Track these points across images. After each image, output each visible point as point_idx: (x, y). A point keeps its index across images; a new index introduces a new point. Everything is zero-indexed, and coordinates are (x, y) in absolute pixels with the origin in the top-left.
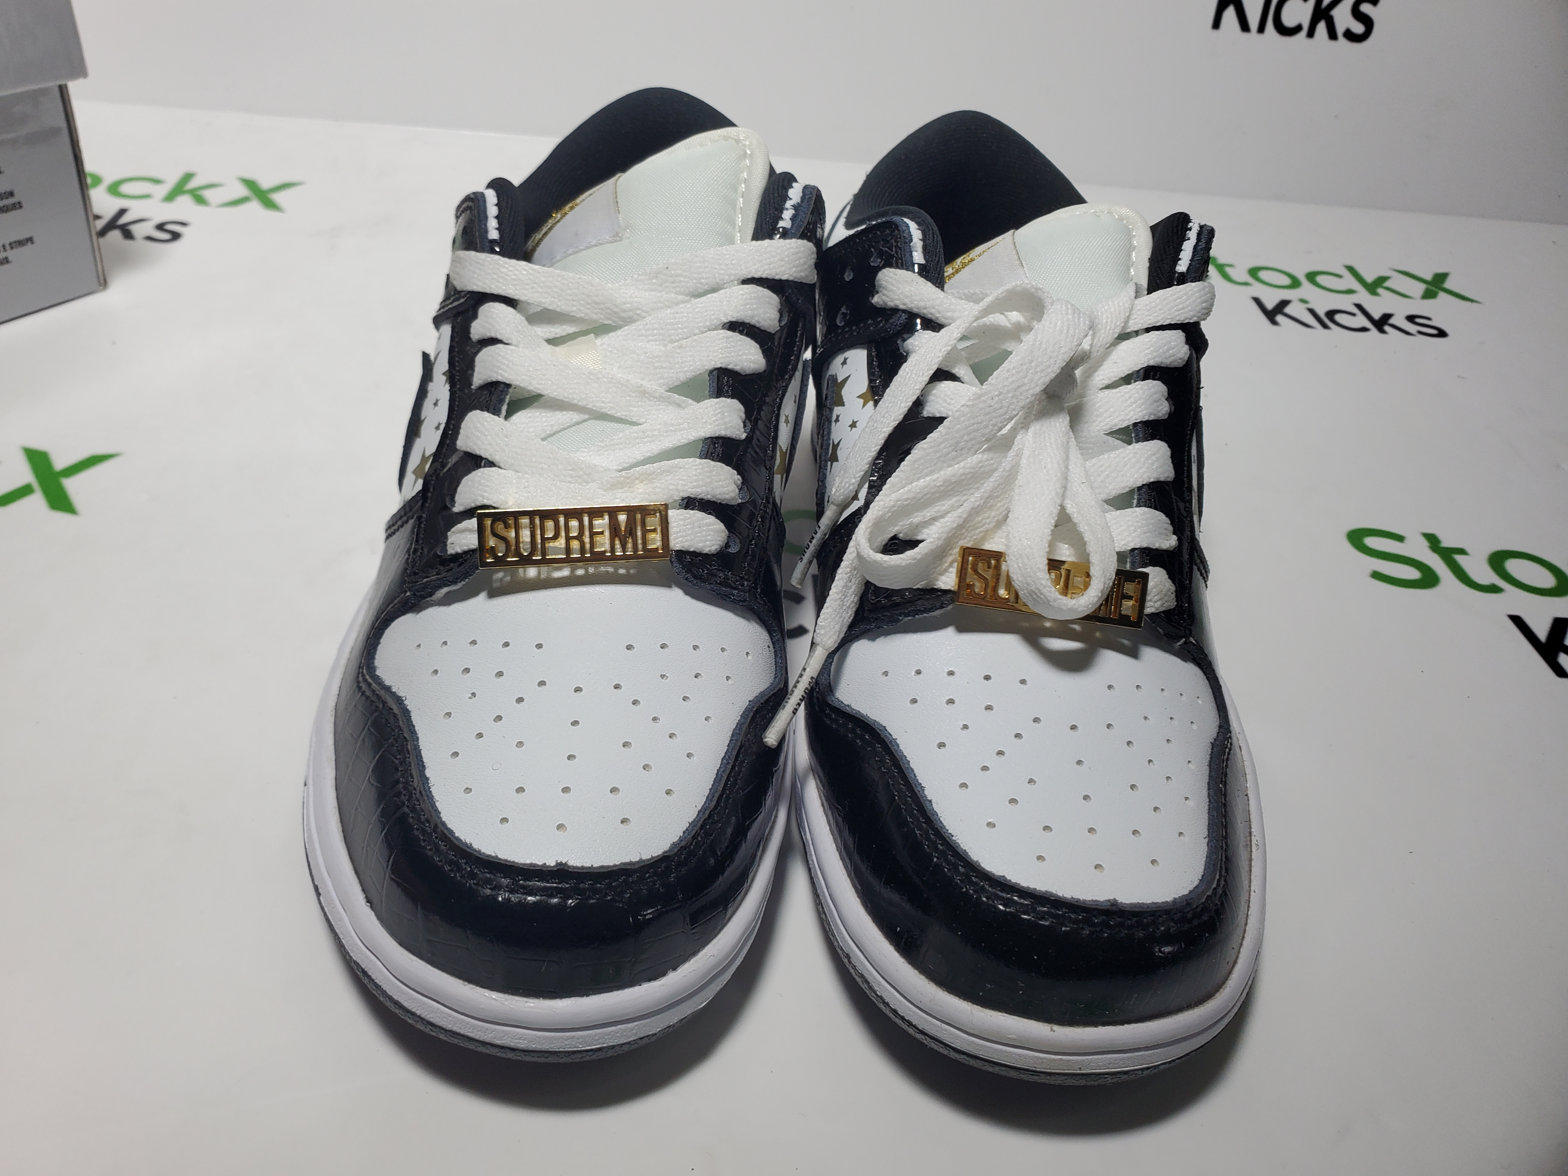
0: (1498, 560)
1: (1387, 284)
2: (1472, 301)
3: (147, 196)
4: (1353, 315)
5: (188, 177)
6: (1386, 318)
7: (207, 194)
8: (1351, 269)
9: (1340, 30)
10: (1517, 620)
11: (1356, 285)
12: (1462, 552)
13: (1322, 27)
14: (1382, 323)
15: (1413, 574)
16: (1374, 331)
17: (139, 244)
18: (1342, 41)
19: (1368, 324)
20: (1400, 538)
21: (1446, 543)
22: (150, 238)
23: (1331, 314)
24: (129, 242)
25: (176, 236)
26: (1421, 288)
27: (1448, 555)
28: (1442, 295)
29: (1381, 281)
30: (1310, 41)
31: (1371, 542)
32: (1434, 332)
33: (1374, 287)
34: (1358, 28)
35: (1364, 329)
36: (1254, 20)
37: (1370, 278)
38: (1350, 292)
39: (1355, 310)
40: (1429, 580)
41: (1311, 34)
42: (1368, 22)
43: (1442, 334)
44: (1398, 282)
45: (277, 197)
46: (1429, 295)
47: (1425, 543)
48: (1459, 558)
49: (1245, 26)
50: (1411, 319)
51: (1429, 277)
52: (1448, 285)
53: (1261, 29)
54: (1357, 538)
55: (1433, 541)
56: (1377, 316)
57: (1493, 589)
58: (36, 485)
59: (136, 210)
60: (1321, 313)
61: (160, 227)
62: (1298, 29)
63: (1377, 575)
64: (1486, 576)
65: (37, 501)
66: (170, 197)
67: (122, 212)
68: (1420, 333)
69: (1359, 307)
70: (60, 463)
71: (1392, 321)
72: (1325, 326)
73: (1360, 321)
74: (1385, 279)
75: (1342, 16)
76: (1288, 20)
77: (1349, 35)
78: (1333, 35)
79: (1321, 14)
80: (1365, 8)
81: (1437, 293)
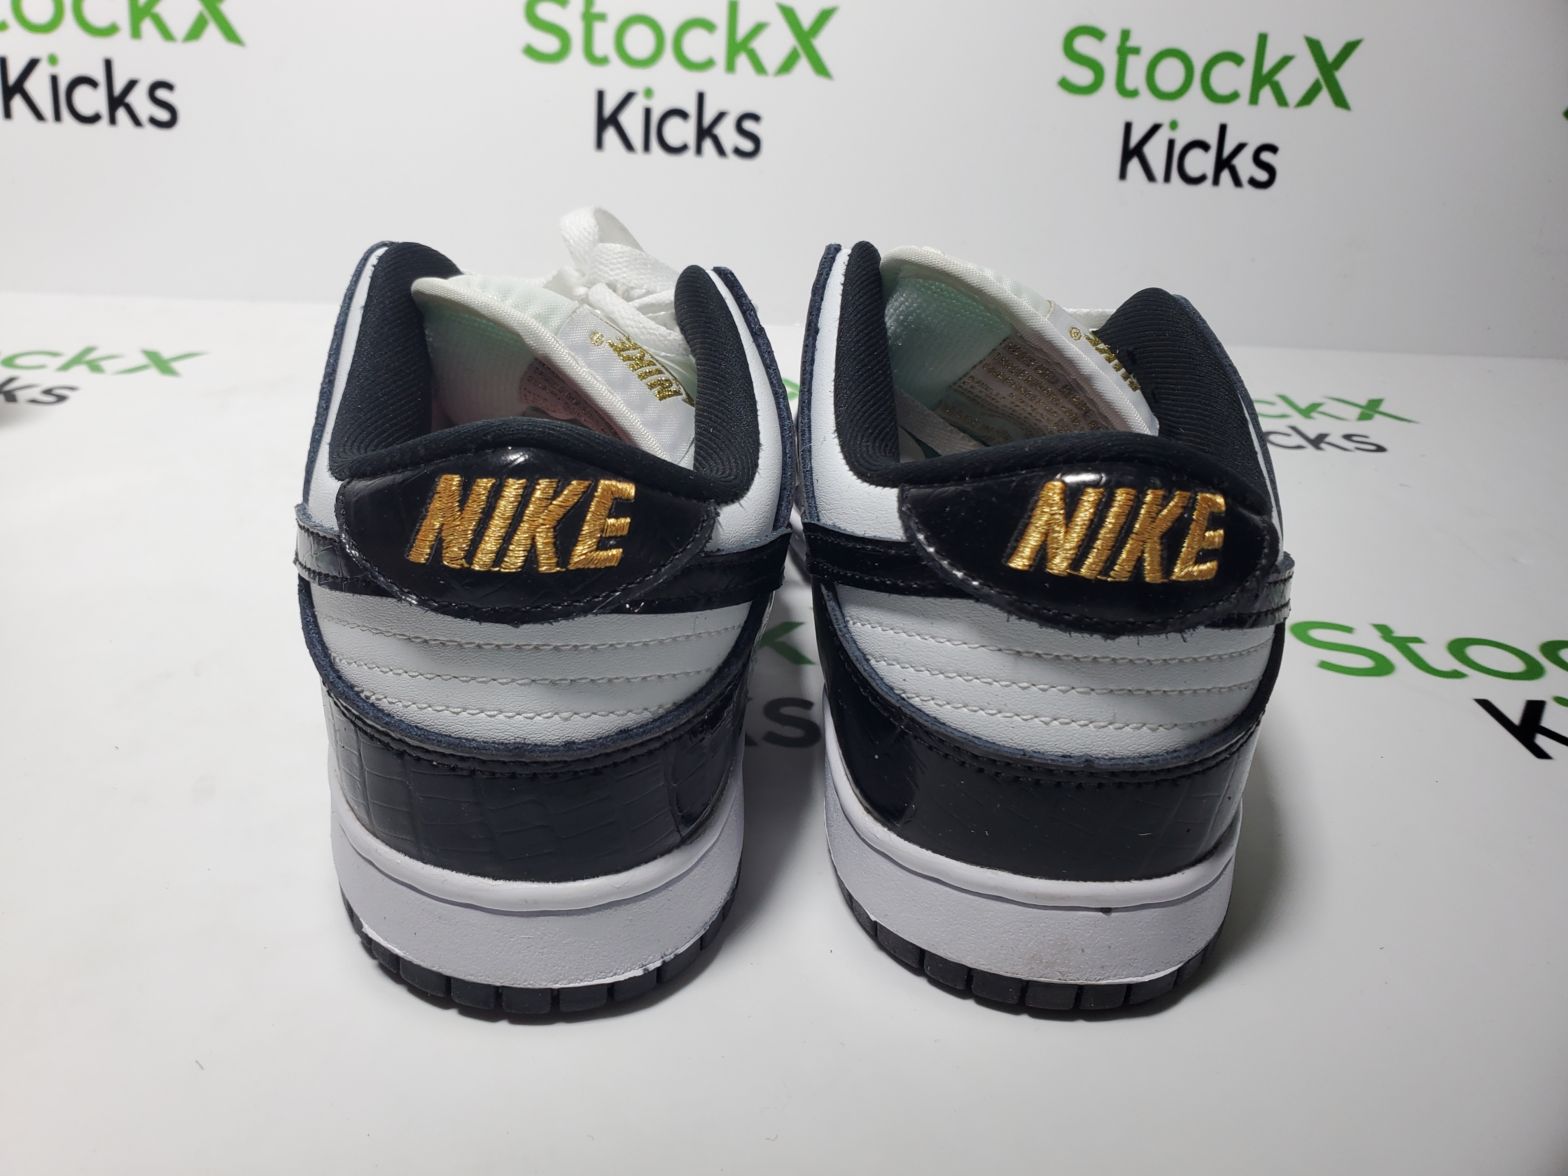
0: (1458, 648)
1: (1321, 409)
2: (1410, 421)
3: (42, 367)
4: (1288, 435)
5: (89, 350)
6: (1322, 437)
7: (104, 364)
8: (1284, 398)
9: (1244, 177)
10: (1486, 704)
11: (1288, 410)
12: (1417, 640)
13: (1225, 175)
14: (1318, 442)
15: (1366, 663)
16: (1310, 449)
17: (21, 405)
18: (1248, 188)
19: (1302, 442)
20: (1349, 630)
21: (1400, 631)
22: (34, 401)
24: (11, 405)
25: (61, 399)
26: (1357, 411)
27: (1403, 644)
28: (1377, 417)
29: (1314, 407)
31: (1317, 635)
32: (1373, 448)
33: (1308, 412)
34: (1262, 176)
35: (1299, 447)
36: (1159, 171)
37: (1303, 405)
38: (1283, 416)
39: (1290, 431)
40: (1383, 667)
41: (1216, 181)
42: (1270, 170)
43: (1380, 449)
44: (1332, 407)
45: (176, 365)
46: (1364, 417)
47: (1376, 634)
48: (1414, 646)
49: (1150, 177)
50: (1348, 437)
51: (1363, 402)
52: (1383, 408)
53: (1167, 178)
54: (1300, 631)
55: (1385, 632)
56: (1312, 435)
57: (1456, 675)
59: (25, 378)
61: (48, 392)
63: (1324, 665)
64: (1446, 662)
66: (65, 367)
67: (11, 380)
68: (1358, 449)
69: (1294, 428)
71: (1328, 440)
73: (1297, 440)
74: (1319, 405)
75: (1244, 165)
76: (1192, 170)
77: (1253, 182)
78: (1237, 182)
79: (1224, 163)
80: (1266, 156)
81: (1372, 415)
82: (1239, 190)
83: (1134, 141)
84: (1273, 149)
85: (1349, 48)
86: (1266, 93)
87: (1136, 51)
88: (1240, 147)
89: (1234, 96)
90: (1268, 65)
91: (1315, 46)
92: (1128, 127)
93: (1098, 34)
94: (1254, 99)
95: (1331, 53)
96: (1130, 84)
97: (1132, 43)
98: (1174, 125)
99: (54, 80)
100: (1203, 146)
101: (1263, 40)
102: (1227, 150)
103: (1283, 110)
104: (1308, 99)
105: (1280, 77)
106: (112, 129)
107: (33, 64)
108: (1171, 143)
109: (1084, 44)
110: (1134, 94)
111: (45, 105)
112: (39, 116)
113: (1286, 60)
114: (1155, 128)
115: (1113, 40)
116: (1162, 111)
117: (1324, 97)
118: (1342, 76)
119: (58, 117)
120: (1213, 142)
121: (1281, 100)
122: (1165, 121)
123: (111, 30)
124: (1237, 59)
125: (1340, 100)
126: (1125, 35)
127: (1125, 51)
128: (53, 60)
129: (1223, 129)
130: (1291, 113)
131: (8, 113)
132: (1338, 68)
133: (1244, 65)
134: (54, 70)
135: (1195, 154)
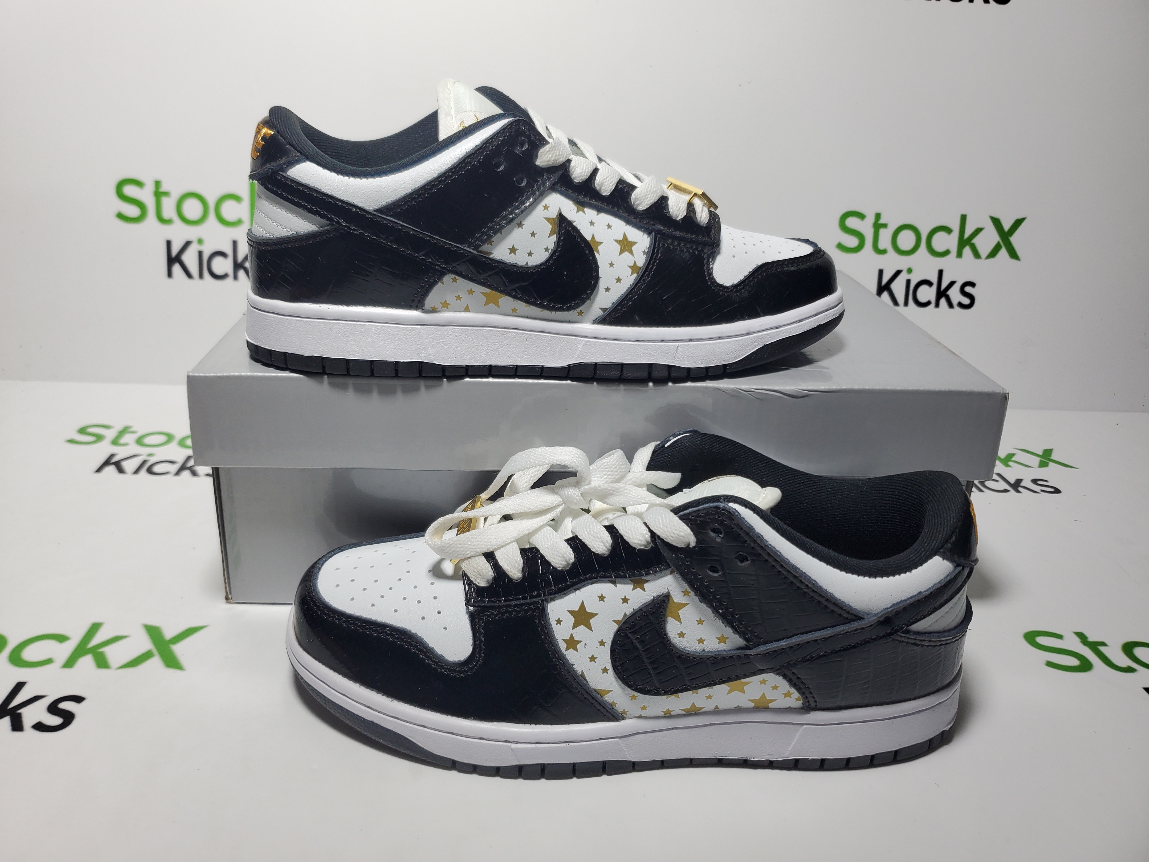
0: (1129, 648)
1: (1014, 459)
2: (1071, 467)
4: (997, 481)
6: (1019, 482)
9: (955, 302)
12: (1103, 644)
13: (943, 301)
14: (1017, 485)
15: (1074, 662)
16: (1012, 492)
18: (957, 309)
19: (1008, 487)
20: (1060, 637)
21: (1091, 639)
24: (196, 479)
26: (1038, 459)
27: (1095, 646)
28: (1051, 464)
29: (1009, 456)
30: (937, 309)
31: (1041, 640)
32: (1052, 490)
33: (1006, 461)
34: (966, 301)
35: (1006, 491)
36: (901, 299)
37: (1002, 456)
39: (997, 478)
40: (1085, 666)
41: (937, 305)
42: (971, 297)
43: (1057, 491)
44: (1021, 457)
46: (1043, 464)
47: (1077, 640)
48: (1102, 648)
49: (896, 303)
50: (1035, 481)
51: (1040, 453)
52: (1053, 457)
53: (906, 304)
54: (1031, 637)
55: (1082, 637)
56: (1012, 481)
57: (1129, 670)
58: (155, 651)
62: (928, 303)
63: (1050, 664)
64: (1124, 661)
65: (156, 662)
68: (1042, 491)
69: (1000, 475)
70: (169, 634)
71: (1022, 484)
72: (981, 491)
73: (1003, 485)
74: (1013, 455)
75: (955, 294)
76: (922, 299)
77: (961, 305)
78: (950, 305)
79: (942, 294)
80: (968, 289)
81: (1048, 463)
82: (951, 310)
83: (885, 280)
84: (972, 284)
85: (1018, 223)
86: (967, 250)
87: (885, 226)
88: (952, 284)
89: (947, 253)
90: (967, 233)
91: (996, 222)
92: (881, 272)
93: (861, 216)
94: (959, 255)
95: (1007, 226)
96: (881, 246)
97: (882, 221)
98: (910, 271)
99: (200, 253)
100: (929, 283)
101: (964, 218)
102: (944, 285)
103: (978, 261)
104: (993, 254)
105: (975, 241)
106: (235, 283)
107: (188, 244)
108: (908, 282)
109: (852, 222)
110: (884, 252)
111: (193, 268)
112: (189, 275)
113: (978, 231)
114: (898, 273)
115: (870, 220)
116: (902, 262)
117: (1003, 252)
119: (201, 276)
120: (934, 280)
121: (977, 255)
122: (904, 267)
123: (238, 222)
124: (948, 230)
125: (1013, 254)
126: (878, 216)
127: (878, 226)
128: (200, 241)
129: (941, 272)
130: (983, 263)
131: (170, 274)
132: (1011, 235)
133: (952, 234)
134: (201, 248)
135: (923, 288)
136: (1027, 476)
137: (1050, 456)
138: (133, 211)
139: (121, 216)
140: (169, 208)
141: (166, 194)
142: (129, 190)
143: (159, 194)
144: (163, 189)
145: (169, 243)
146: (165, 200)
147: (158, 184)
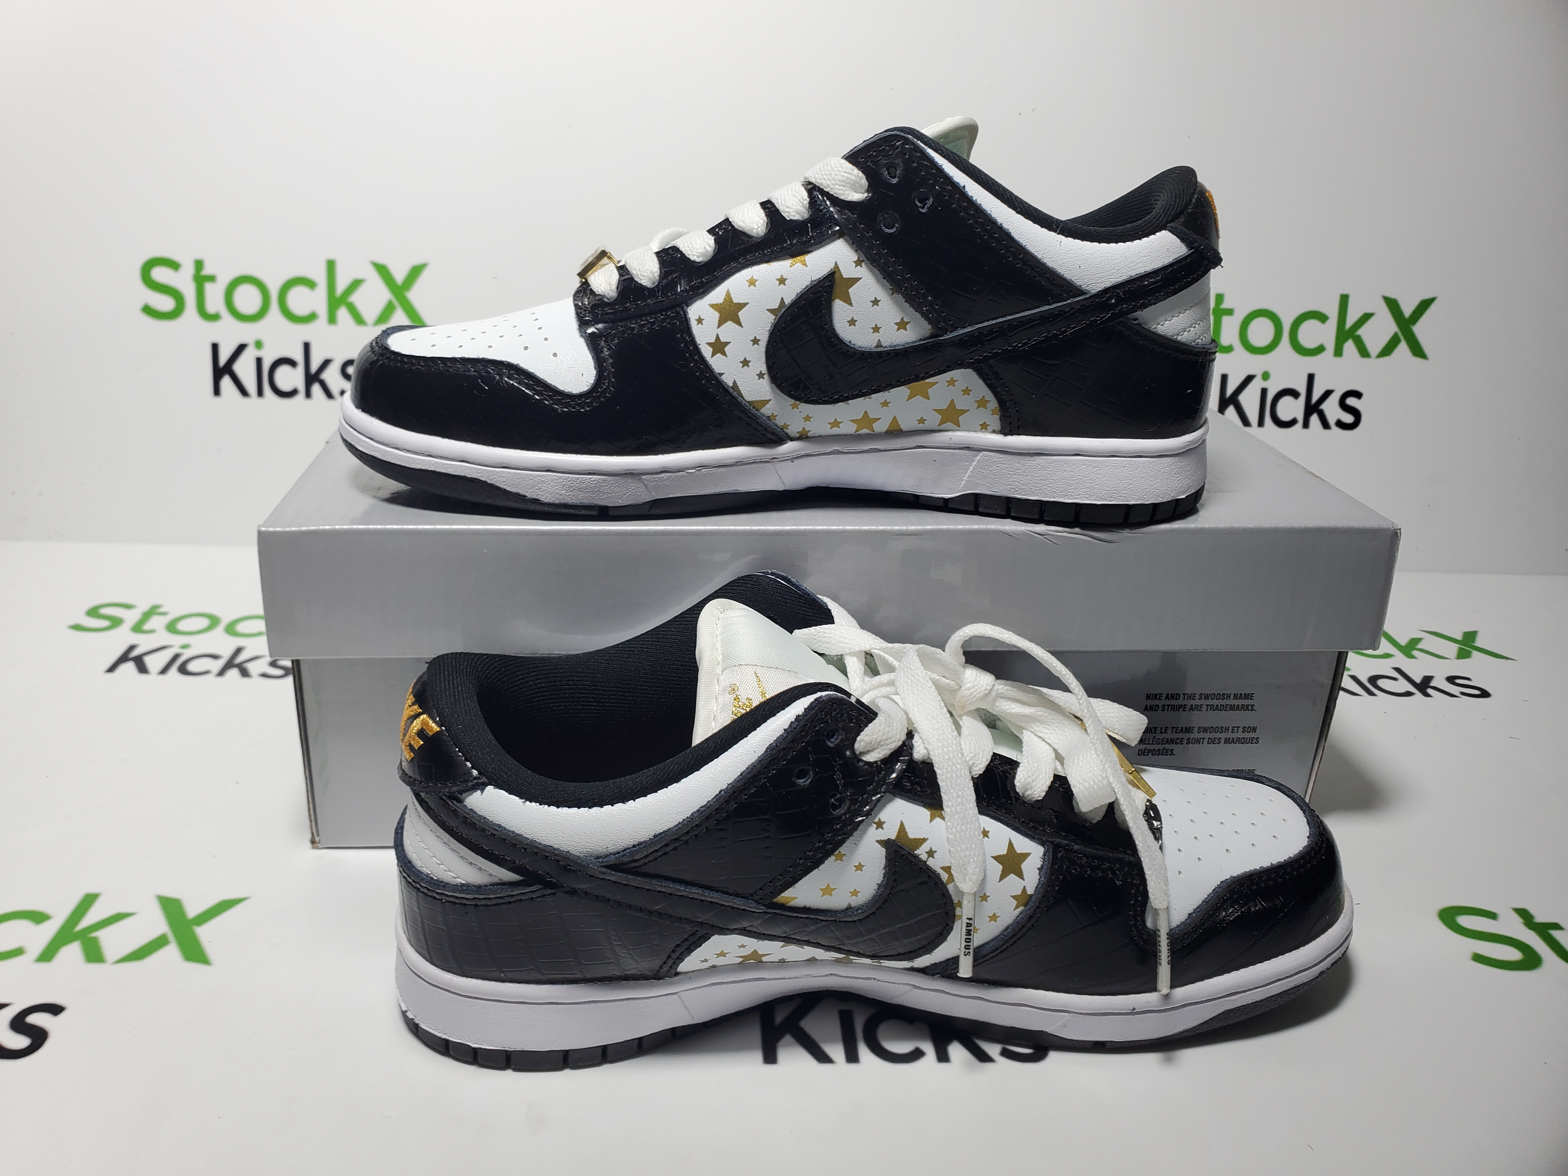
1: (1420, 646)
2: (1507, 658)
4: (1395, 679)
6: (1427, 680)
8: (1385, 634)
9: (1332, 420)
11: (1392, 650)
12: (1557, 926)
13: (1314, 419)
14: (1424, 686)
15: (1514, 955)
16: (1418, 695)
18: (1335, 430)
19: (1412, 689)
20: (1492, 916)
21: (1540, 917)
23: (1373, 680)
24: (246, 680)
25: (288, 672)
26: (1455, 648)
27: (1544, 930)
28: (1476, 654)
29: (1414, 643)
30: (1306, 431)
31: (1465, 921)
32: (1476, 692)
33: (1408, 649)
34: (1349, 419)
35: (1408, 694)
36: (1253, 417)
37: (1403, 642)
38: (1387, 656)
39: (1395, 674)
40: (1530, 961)
41: (1306, 425)
42: (1356, 414)
43: (1485, 694)
44: (1430, 643)
46: (1463, 654)
48: (1555, 933)
49: (1246, 422)
50: (1451, 680)
51: (1459, 637)
52: (1478, 643)
53: (1261, 423)
54: (1449, 917)
55: (1525, 915)
56: (1418, 680)
58: (170, 936)
60: (1364, 681)
61: (271, 663)
62: (1293, 422)
63: (1478, 958)
65: (172, 952)
67: (239, 651)
68: (1463, 694)
69: (1398, 670)
71: (1433, 684)
72: (1371, 694)
73: (1403, 686)
74: (1418, 640)
75: (1332, 409)
76: (1284, 416)
77: (1340, 424)
78: (1326, 425)
79: (1313, 408)
80: (1351, 401)
81: (1470, 652)
82: (1327, 431)
83: (1230, 391)
84: (1358, 395)
85: (1424, 305)
86: (1349, 346)
87: (1230, 312)
88: (1328, 394)
89: (1320, 349)
90: (1350, 322)
91: (1392, 305)
92: (1224, 378)
94: (1338, 352)
95: (1407, 310)
96: (1225, 341)
97: (1226, 306)
98: (1266, 376)
99: (259, 361)
100: (1294, 394)
101: (1344, 300)
102: (1316, 396)
103: (1366, 361)
104: (1388, 350)
105: (1361, 332)
106: (308, 402)
107: (241, 348)
108: (1264, 392)
110: (1229, 350)
111: (249, 382)
112: (244, 392)
113: (1366, 317)
114: (1249, 379)
116: (1254, 364)
117: (1403, 348)
118: (1419, 329)
119: (260, 393)
120: (1302, 389)
121: (1364, 352)
122: (1258, 372)
123: (311, 317)
124: (1322, 318)
125: (1418, 351)
126: (1220, 299)
127: (1220, 312)
128: (259, 345)
129: (1311, 378)
130: (1372, 363)
131: (217, 391)
132: (1414, 323)
133: (1328, 322)
134: (259, 354)
135: (1286, 400)
136: (1440, 674)
137: (1473, 642)
138: (165, 303)
139: (148, 310)
140: (215, 300)
141: (212, 279)
142: (160, 274)
143: (201, 279)
144: (206, 271)
145: (215, 348)
146: (209, 287)
147: (199, 264)
